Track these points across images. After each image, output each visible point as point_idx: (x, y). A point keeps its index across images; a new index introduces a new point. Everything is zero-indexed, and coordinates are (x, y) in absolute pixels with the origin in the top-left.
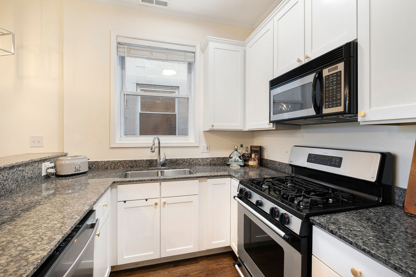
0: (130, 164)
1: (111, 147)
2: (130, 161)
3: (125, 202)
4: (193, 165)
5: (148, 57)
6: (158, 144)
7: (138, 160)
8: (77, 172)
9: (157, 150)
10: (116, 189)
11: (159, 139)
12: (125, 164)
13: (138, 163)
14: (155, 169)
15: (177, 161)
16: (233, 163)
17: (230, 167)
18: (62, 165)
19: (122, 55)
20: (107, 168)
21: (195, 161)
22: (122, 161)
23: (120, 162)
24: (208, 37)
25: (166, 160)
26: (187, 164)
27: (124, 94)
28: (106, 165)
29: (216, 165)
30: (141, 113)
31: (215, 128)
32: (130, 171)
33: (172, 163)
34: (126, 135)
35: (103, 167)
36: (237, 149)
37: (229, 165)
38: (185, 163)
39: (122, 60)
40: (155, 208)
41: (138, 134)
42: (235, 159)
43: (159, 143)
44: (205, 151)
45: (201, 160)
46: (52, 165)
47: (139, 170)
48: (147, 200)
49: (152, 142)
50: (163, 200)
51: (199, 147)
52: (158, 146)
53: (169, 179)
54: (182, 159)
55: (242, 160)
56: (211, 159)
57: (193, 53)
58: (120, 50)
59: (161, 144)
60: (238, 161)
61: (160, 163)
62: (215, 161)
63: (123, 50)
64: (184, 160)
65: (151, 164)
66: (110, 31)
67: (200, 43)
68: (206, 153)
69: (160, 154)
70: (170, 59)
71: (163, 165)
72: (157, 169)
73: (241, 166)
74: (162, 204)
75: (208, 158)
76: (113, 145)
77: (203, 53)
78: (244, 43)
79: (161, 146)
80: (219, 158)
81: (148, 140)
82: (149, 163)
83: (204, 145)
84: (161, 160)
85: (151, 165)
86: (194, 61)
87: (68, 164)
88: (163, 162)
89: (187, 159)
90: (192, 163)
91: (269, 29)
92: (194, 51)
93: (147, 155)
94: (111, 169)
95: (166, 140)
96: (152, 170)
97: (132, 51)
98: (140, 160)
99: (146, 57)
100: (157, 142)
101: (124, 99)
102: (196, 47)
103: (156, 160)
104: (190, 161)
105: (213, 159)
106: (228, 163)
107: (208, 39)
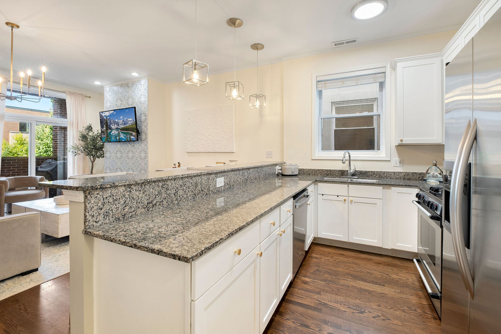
0: (326, 172)
1: (313, 159)
2: (326, 170)
3: (323, 195)
4: (384, 178)
5: (340, 86)
6: (348, 158)
7: (332, 170)
8: (292, 174)
9: (347, 162)
10: (317, 186)
11: (349, 153)
12: (322, 172)
13: (332, 172)
14: (346, 178)
15: (366, 173)
16: (430, 179)
17: (427, 182)
18: (285, 168)
19: (320, 89)
20: (310, 174)
21: (386, 175)
22: (320, 170)
23: (319, 170)
24: (395, 59)
25: (356, 171)
26: (377, 176)
27: (322, 118)
28: (309, 172)
29: (411, 180)
30: (336, 130)
31: (404, 142)
32: (326, 177)
33: (362, 174)
34: (322, 150)
35: (307, 173)
36: (436, 164)
37: (425, 180)
38: (375, 175)
39: (320, 92)
40: (344, 203)
41: (333, 148)
42: (434, 174)
43: (350, 156)
44: (398, 164)
45: (392, 174)
46: (280, 168)
47: (333, 178)
48: (338, 196)
49: (343, 155)
50: (351, 199)
51: (390, 161)
52: (348, 159)
53: (355, 183)
54: (371, 171)
55: (441, 176)
56: (404, 174)
57: (384, 73)
58: (319, 86)
59: (351, 158)
60: (437, 176)
61: (351, 173)
62: (410, 176)
63: (321, 86)
64: (374, 172)
65: (343, 173)
66: (312, 74)
67: (390, 63)
68: (399, 167)
69: (350, 166)
70: (360, 84)
71: (353, 175)
72: (348, 178)
73: (440, 182)
74: (350, 201)
75: (401, 172)
76: (314, 157)
77: (394, 70)
78: (442, 53)
79: (351, 159)
80: (416, 173)
81: (340, 154)
82: (341, 173)
83: (396, 159)
84: (351, 171)
85: (343, 175)
86: (384, 80)
87: (288, 168)
88: (353, 173)
89: (378, 172)
90: (383, 176)
91: (459, 45)
92: (384, 71)
93: (339, 166)
94: (312, 175)
95: (356, 154)
96: (343, 178)
97: (328, 85)
98: (334, 170)
99: (339, 87)
100: (347, 155)
101: (322, 122)
102: (386, 67)
103: (347, 170)
104: (380, 174)
105: (408, 174)
106: (425, 179)
107: (396, 61)
